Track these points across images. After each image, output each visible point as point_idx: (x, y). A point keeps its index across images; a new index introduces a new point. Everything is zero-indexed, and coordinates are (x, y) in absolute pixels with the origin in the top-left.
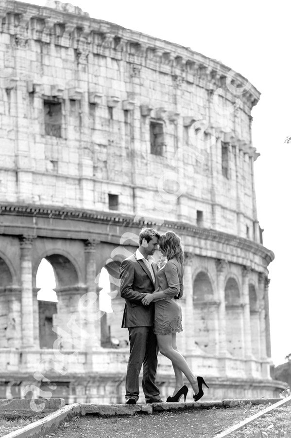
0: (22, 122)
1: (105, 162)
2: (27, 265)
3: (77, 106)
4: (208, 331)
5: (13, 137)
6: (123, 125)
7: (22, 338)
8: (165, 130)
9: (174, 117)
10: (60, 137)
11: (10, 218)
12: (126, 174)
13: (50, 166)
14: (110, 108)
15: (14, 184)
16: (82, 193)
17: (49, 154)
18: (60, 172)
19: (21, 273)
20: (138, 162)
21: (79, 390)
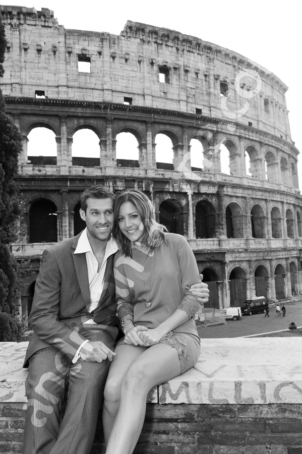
0: (146, 75)
1: (194, 95)
2: (149, 133)
3: (178, 71)
4: (256, 171)
5: (142, 81)
6: (204, 81)
7: (147, 164)
8: (229, 87)
9: (233, 81)
10: (169, 83)
11: (139, 113)
12: (206, 101)
13: (163, 94)
14: (197, 74)
15: (143, 100)
16: (180, 107)
17: (162, 89)
18: (168, 97)
19: (146, 137)
20: (212, 97)
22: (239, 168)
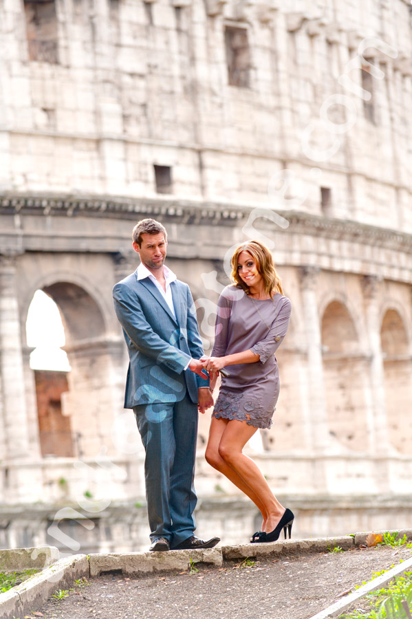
1: (144, 106)
2: (9, 304)
3: (86, 4)
4: (352, 409)
6: (173, 34)
7: (7, 442)
8: (251, 40)
9: (269, 15)
10: (57, 62)
12: (185, 126)
13: (41, 118)
14: (148, 5)
16: (103, 166)
17: (38, 96)
18: (60, 129)
20: (205, 101)
21: (117, 530)
22: (306, 412)
